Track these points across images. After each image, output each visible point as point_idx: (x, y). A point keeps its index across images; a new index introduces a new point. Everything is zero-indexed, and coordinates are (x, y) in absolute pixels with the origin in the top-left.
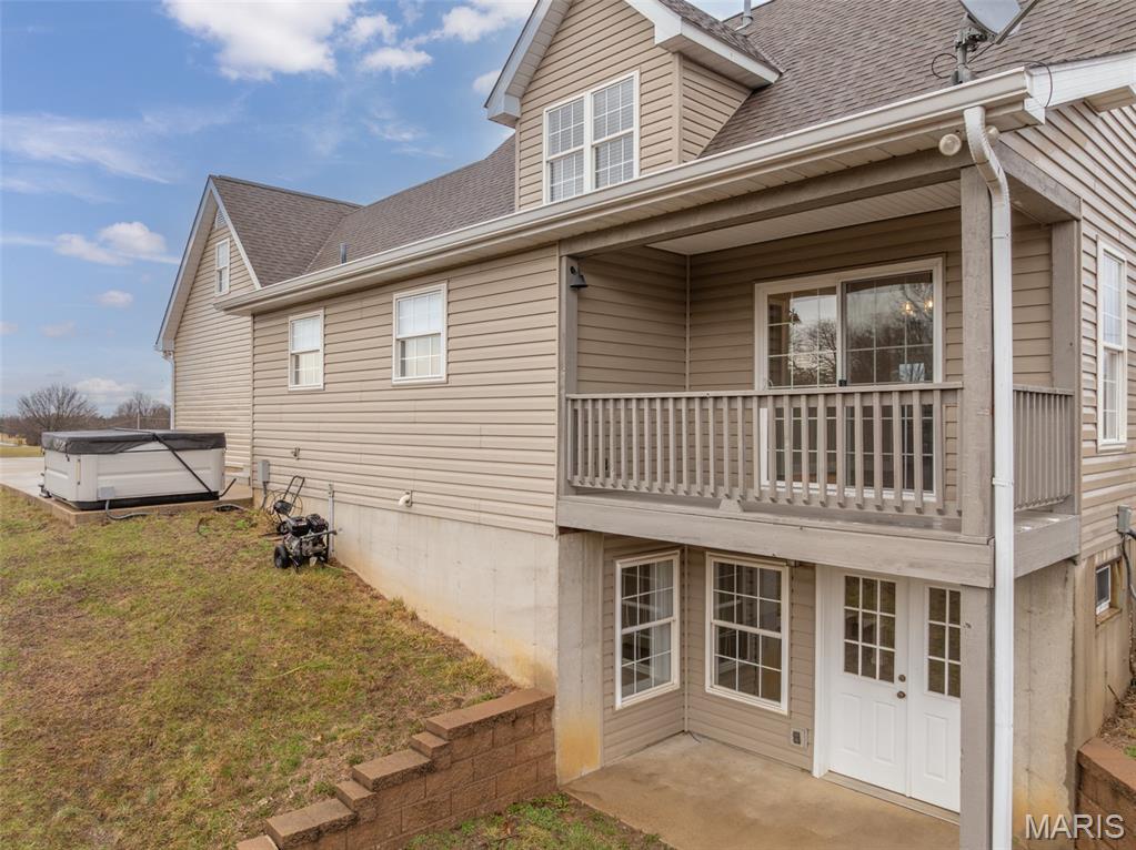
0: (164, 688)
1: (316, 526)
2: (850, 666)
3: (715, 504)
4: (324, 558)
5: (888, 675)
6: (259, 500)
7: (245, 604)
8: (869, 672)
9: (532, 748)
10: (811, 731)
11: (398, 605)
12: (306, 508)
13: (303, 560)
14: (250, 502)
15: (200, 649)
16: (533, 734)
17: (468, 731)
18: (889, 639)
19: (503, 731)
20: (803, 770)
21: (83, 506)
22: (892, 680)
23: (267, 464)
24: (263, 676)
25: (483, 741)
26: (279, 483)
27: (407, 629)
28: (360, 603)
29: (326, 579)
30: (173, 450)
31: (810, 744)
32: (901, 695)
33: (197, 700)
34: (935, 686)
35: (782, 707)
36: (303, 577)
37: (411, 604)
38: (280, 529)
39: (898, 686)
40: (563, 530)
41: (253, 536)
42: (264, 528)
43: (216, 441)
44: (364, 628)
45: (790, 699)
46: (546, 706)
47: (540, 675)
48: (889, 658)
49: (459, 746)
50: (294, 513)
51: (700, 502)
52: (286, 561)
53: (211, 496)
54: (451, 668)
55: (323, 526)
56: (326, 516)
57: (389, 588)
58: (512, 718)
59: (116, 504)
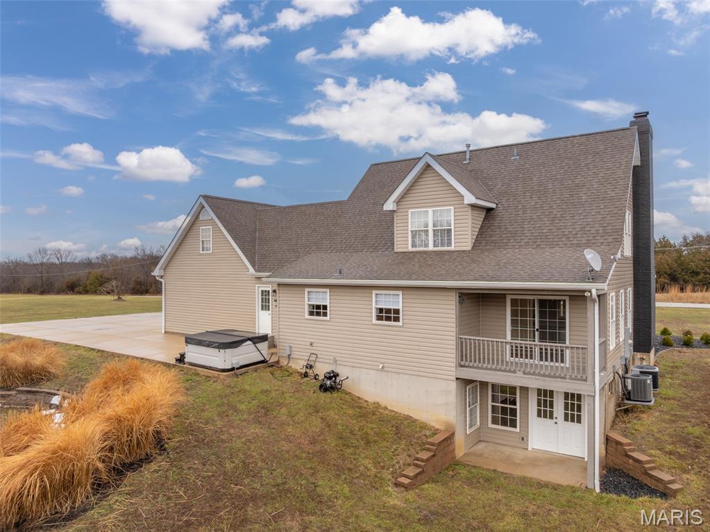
2: (539, 415)
3: (514, 372)
5: (551, 417)
8: (545, 416)
10: (527, 436)
13: (332, 389)
17: (440, 444)
18: (552, 406)
20: (525, 449)
21: (225, 371)
22: (552, 419)
26: (298, 355)
29: (344, 396)
30: (254, 343)
31: (527, 440)
32: (556, 423)
34: (566, 419)
35: (518, 430)
36: (335, 396)
39: (555, 420)
40: (457, 379)
45: (520, 427)
48: (551, 413)
51: (509, 371)
52: (325, 389)
53: (266, 361)
59: (239, 368)
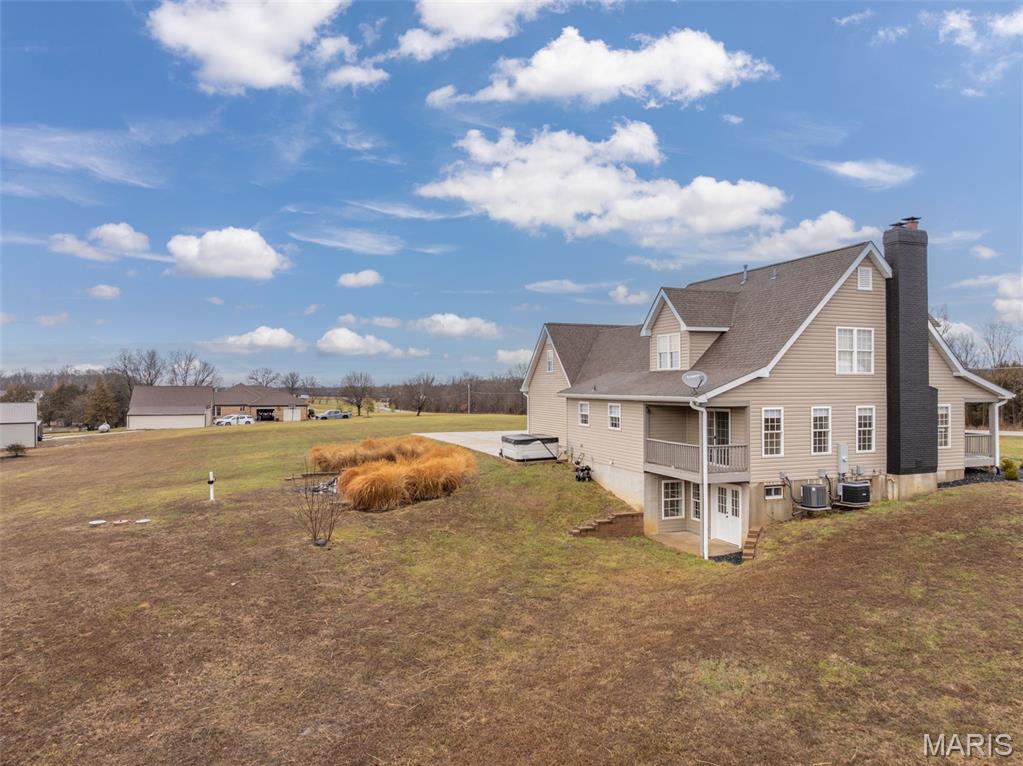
0: (552, 506)
1: (588, 469)
2: (719, 510)
4: (590, 479)
5: (725, 512)
6: (570, 460)
7: (569, 490)
9: (637, 524)
11: (611, 492)
12: (584, 464)
13: (584, 479)
14: (567, 461)
15: (559, 499)
16: (637, 521)
17: (620, 516)
18: (726, 503)
19: (629, 518)
21: (518, 461)
23: (572, 448)
24: (574, 506)
25: (624, 520)
26: (576, 455)
27: (612, 498)
28: (600, 491)
29: (591, 485)
30: (543, 443)
32: (727, 517)
33: (560, 508)
36: (584, 484)
37: (613, 493)
38: (577, 470)
39: (727, 514)
40: (645, 472)
41: (569, 472)
42: (572, 469)
43: (556, 440)
44: (600, 497)
46: (642, 515)
47: (641, 509)
48: (725, 508)
49: (618, 519)
50: (581, 465)
52: (579, 479)
53: (555, 458)
54: (620, 506)
55: (590, 469)
56: (591, 466)
57: (608, 488)
58: (632, 516)
59: (529, 460)
